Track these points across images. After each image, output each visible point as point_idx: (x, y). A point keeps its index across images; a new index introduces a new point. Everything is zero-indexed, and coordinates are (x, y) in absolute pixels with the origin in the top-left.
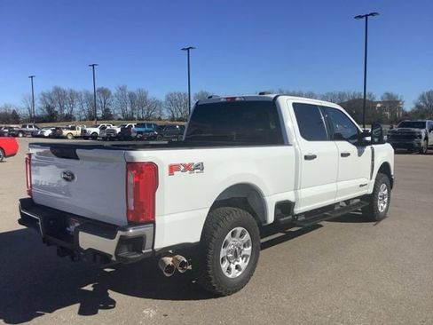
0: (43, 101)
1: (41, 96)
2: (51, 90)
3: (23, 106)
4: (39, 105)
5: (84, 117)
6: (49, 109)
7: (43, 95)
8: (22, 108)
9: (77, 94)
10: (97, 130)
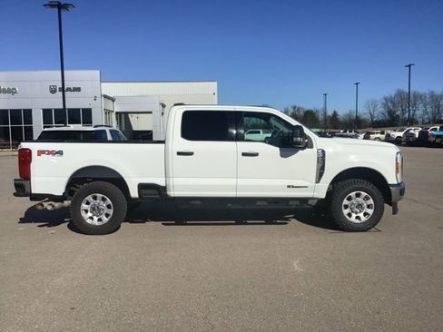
0: (385, 105)
1: (384, 101)
2: (393, 94)
3: (366, 112)
4: (380, 110)
5: (427, 121)
6: (391, 113)
7: (386, 99)
8: (364, 112)
9: (421, 96)
10: (401, 134)
